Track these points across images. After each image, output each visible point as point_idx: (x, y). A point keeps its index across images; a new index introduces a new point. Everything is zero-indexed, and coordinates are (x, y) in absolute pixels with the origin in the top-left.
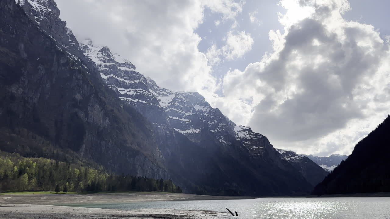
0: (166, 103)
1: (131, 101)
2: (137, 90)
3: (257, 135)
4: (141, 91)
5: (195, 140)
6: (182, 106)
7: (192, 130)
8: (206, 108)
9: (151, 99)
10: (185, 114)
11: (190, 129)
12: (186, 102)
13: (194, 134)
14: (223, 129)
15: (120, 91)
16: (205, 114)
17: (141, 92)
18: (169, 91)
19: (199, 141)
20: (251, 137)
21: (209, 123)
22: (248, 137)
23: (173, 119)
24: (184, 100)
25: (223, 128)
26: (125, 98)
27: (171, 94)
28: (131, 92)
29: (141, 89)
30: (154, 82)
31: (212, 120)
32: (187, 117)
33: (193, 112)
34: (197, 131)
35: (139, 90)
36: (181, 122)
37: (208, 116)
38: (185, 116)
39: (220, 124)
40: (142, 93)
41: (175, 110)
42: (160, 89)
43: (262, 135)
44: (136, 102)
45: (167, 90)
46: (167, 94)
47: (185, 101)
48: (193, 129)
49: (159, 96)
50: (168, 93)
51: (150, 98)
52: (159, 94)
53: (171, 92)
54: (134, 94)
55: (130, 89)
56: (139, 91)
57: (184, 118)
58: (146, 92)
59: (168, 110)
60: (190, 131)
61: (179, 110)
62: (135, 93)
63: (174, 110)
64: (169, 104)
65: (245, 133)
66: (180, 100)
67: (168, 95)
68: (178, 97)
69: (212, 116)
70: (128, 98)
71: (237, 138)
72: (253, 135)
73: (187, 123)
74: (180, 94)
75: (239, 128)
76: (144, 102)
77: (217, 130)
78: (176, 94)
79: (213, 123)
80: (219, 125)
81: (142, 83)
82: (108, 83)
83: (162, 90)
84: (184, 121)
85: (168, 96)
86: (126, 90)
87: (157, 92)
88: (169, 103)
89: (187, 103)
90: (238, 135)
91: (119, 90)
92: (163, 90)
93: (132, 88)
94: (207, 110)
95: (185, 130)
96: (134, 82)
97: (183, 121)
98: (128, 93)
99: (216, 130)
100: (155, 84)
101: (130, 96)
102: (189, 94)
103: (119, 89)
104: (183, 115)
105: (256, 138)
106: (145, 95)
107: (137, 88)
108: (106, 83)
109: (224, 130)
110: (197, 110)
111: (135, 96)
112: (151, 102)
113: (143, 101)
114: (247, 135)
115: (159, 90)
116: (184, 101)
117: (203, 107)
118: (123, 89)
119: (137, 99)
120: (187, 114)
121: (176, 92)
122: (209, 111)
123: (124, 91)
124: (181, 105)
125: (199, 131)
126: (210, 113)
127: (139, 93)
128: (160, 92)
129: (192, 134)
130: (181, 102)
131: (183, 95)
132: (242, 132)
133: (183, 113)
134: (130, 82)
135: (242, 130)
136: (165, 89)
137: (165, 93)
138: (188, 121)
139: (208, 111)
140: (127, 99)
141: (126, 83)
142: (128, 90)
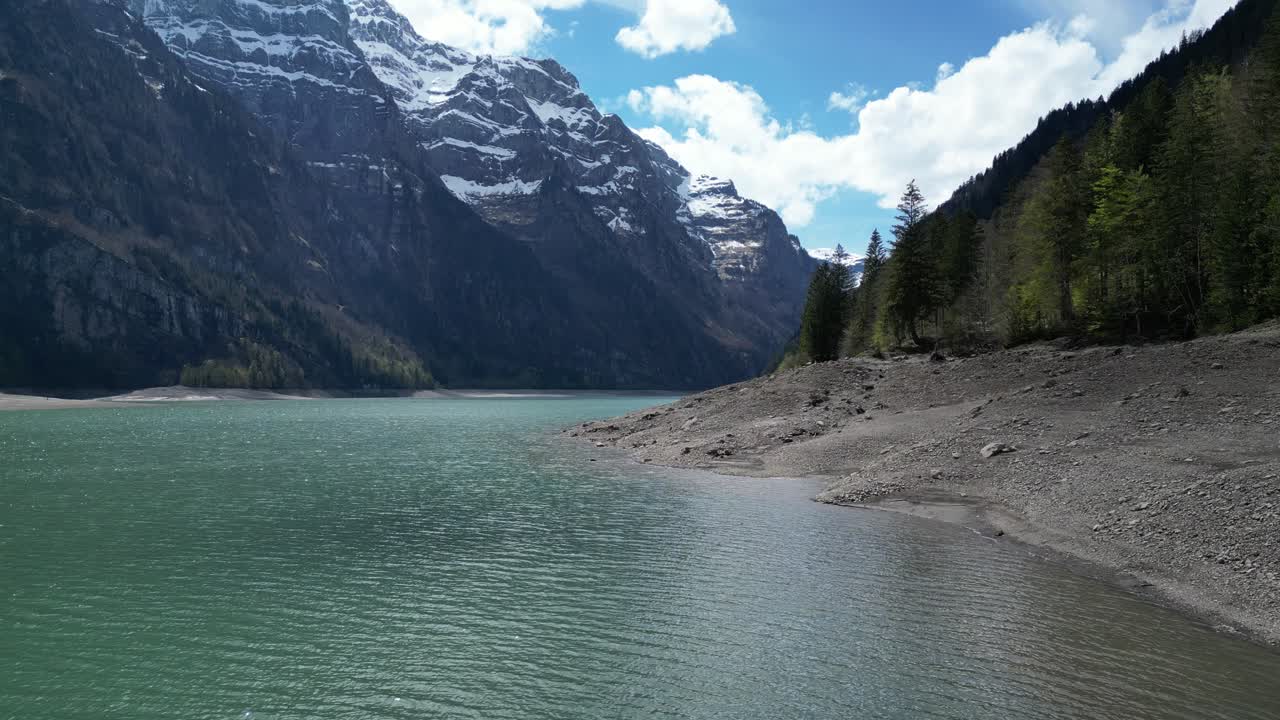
0: (439, 93)
1: (277, 77)
2: (303, 39)
3: (748, 205)
4: (318, 42)
5: (518, 217)
6: (489, 104)
7: (512, 184)
8: (579, 115)
9: (352, 73)
10: (497, 131)
11: (508, 182)
12: (505, 91)
13: (518, 200)
14: (627, 183)
15: (239, 42)
16: (570, 134)
17: (318, 46)
18: (456, 55)
19: (530, 221)
20: (730, 212)
21: (585, 164)
22: (721, 213)
23: (456, 147)
24: (500, 85)
25: (629, 183)
26: (257, 67)
27: (461, 62)
28: (283, 45)
29: (319, 38)
30: (403, 20)
31: (594, 154)
32: (504, 143)
33: (525, 124)
34: (528, 189)
35: (309, 41)
36: (483, 159)
37: (581, 143)
38: (496, 137)
39: (620, 169)
40: (320, 49)
41: (465, 115)
42: (427, 47)
43: (763, 206)
44: (294, 82)
45: (450, 48)
46: (448, 62)
47: (503, 88)
48: (520, 182)
49: (422, 69)
50: (454, 60)
51: (345, 70)
52: (421, 61)
53: (461, 57)
54: (291, 54)
55: (280, 37)
56: (308, 45)
57: (496, 144)
58: (334, 47)
59: (440, 116)
60: (506, 189)
61: (479, 118)
62: (295, 51)
63: (460, 118)
64: (447, 98)
65: (714, 200)
66: (485, 84)
67: (451, 65)
68: (480, 74)
69: (598, 142)
70: (269, 68)
71: (683, 214)
72: (738, 207)
73: (503, 162)
74: (489, 62)
75: (696, 183)
76: (324, 82)
77: (609, 187)
78: (479, 63)
79: (598, 164)
80: (616, 171)
81: (322, 16)
82: (197, 13)
83: (432, 47)
84: (493, 155)
85: (450, 69)
86: (266, 40)
87: (415, 56)
88: (448, 94)
89: (507, 94)
90: (685, 205)
91: (239, 38)
92: (438, 48)
93: (287, 32)
94: (580, 120)
95: (491, 183)
96: (293, 12)
97: (488, 154)
98: (270, 50)
99: (604, 189)
100: (408, 28)
101: (275, 60)
102: (526, 65)
103: (235, 34)
104: (490, 133)
105: (742, 217)
106: (329, 57)
107: (304, 33)
108: (190, 10)
109: (630, 187)
110: (544, 119)
111: (294, 61)
112: (351, 84)
113: (323, 77)
114: (719, 205)
115: (421, 50)
116: (499, 89)
117: (571, 109)
118: (252, 34)
119: (300, 70)
120: (504, 132)
121: (478, 58)
122: (586, 124)
123: (255, 40)
124: (487, 99)
125: (535, 187)
126: (590, 131)
127: (308, 49)
128: (427, 54)
129: (511, 197)
130: (490, 91)
131: (501, 66)
132: (706, 197)
133: (490, 127)
134: (280, 11)
135: (704, 189)
136: (443, 45)
137: (441, 60)
138: (505, 154)
139: (584, 124)
140: (264, 69)
141: (264, 12)
142: (273, 38)
